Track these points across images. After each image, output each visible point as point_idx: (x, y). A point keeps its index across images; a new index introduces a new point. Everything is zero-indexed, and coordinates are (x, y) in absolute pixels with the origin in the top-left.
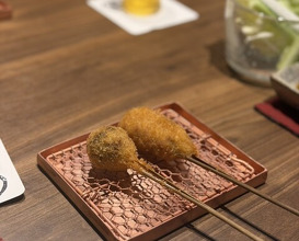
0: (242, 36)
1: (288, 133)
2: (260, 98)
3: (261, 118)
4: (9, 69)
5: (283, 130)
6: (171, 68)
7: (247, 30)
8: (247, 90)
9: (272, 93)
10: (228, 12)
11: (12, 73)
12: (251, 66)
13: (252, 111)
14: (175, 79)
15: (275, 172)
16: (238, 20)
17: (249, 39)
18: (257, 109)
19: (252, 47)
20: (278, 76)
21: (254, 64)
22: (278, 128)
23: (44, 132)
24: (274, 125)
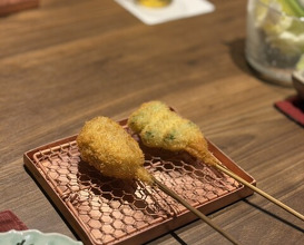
2: (280, 96)
3: (280, 116)
6: (192, 63)
8: (266, 89)
9: (293, 92)
12: (271, 66)
13: (272, 109)
14: (196, 75)
15: (291, 171)
18: (276, 106)
19: (273, 46)
20: (298, 75)
22: (297, 126)
24: (293, 124)
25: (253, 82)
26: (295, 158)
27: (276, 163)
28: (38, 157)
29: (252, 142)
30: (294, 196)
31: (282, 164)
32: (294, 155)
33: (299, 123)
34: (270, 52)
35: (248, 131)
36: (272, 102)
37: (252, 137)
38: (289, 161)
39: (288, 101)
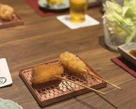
2: (115, 56)
3: (113, 63)
4: (17, 42)
6: (81, 44)
8: (110, 53)
9: (119, 55)
10: (104, 22)
11: (18, 43)
13: (110, 61)
14: (82, 48)
16: (107, 25)
18: (112, 60)
20: (120, 47)
21: (114, 43)
25: (106, 51)
26: (115, 79)
30: (111, 92)
33: (120, 66)
36: (110, 58)
38: (113, 79)
39: (117, 58)
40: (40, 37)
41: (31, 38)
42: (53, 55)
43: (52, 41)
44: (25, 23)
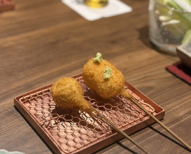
0: (159, 22)
1: (187, 85)
2: (170, 62)
3: (170, 75)
4: (10, 41)
5: (184, 83)
6: (114, 42)
7: (162, 18)
8: (162, 57)
9: (178, 60)
11: (11, 43)
12: (165, 42)
13: (164, 71)
15: (177, 109)
16: (157, 12)
17: (164, 24)
18: (167, 69)
19: (166, 29)
20: (181, 48)
21: (167, 40)
23: (29, 80)
24: (178, 79)
25: (154, 53)
26: (179, 101)
27: (166, 105)
28: (22, 100)
29: (152, 91)
30: (178, 126)
31: (171, 105)
32: (179, 99)
33: (182, 80)
34: (164, 33)
35: (149, 84)
36: (164, 66)
37: (151, 88)
38: (176, 103)
39: (174, 65)
40: (45, 31)
41: (30, 34)
42: (73, 63)
43: (67, 39)
44: (17, 7)
